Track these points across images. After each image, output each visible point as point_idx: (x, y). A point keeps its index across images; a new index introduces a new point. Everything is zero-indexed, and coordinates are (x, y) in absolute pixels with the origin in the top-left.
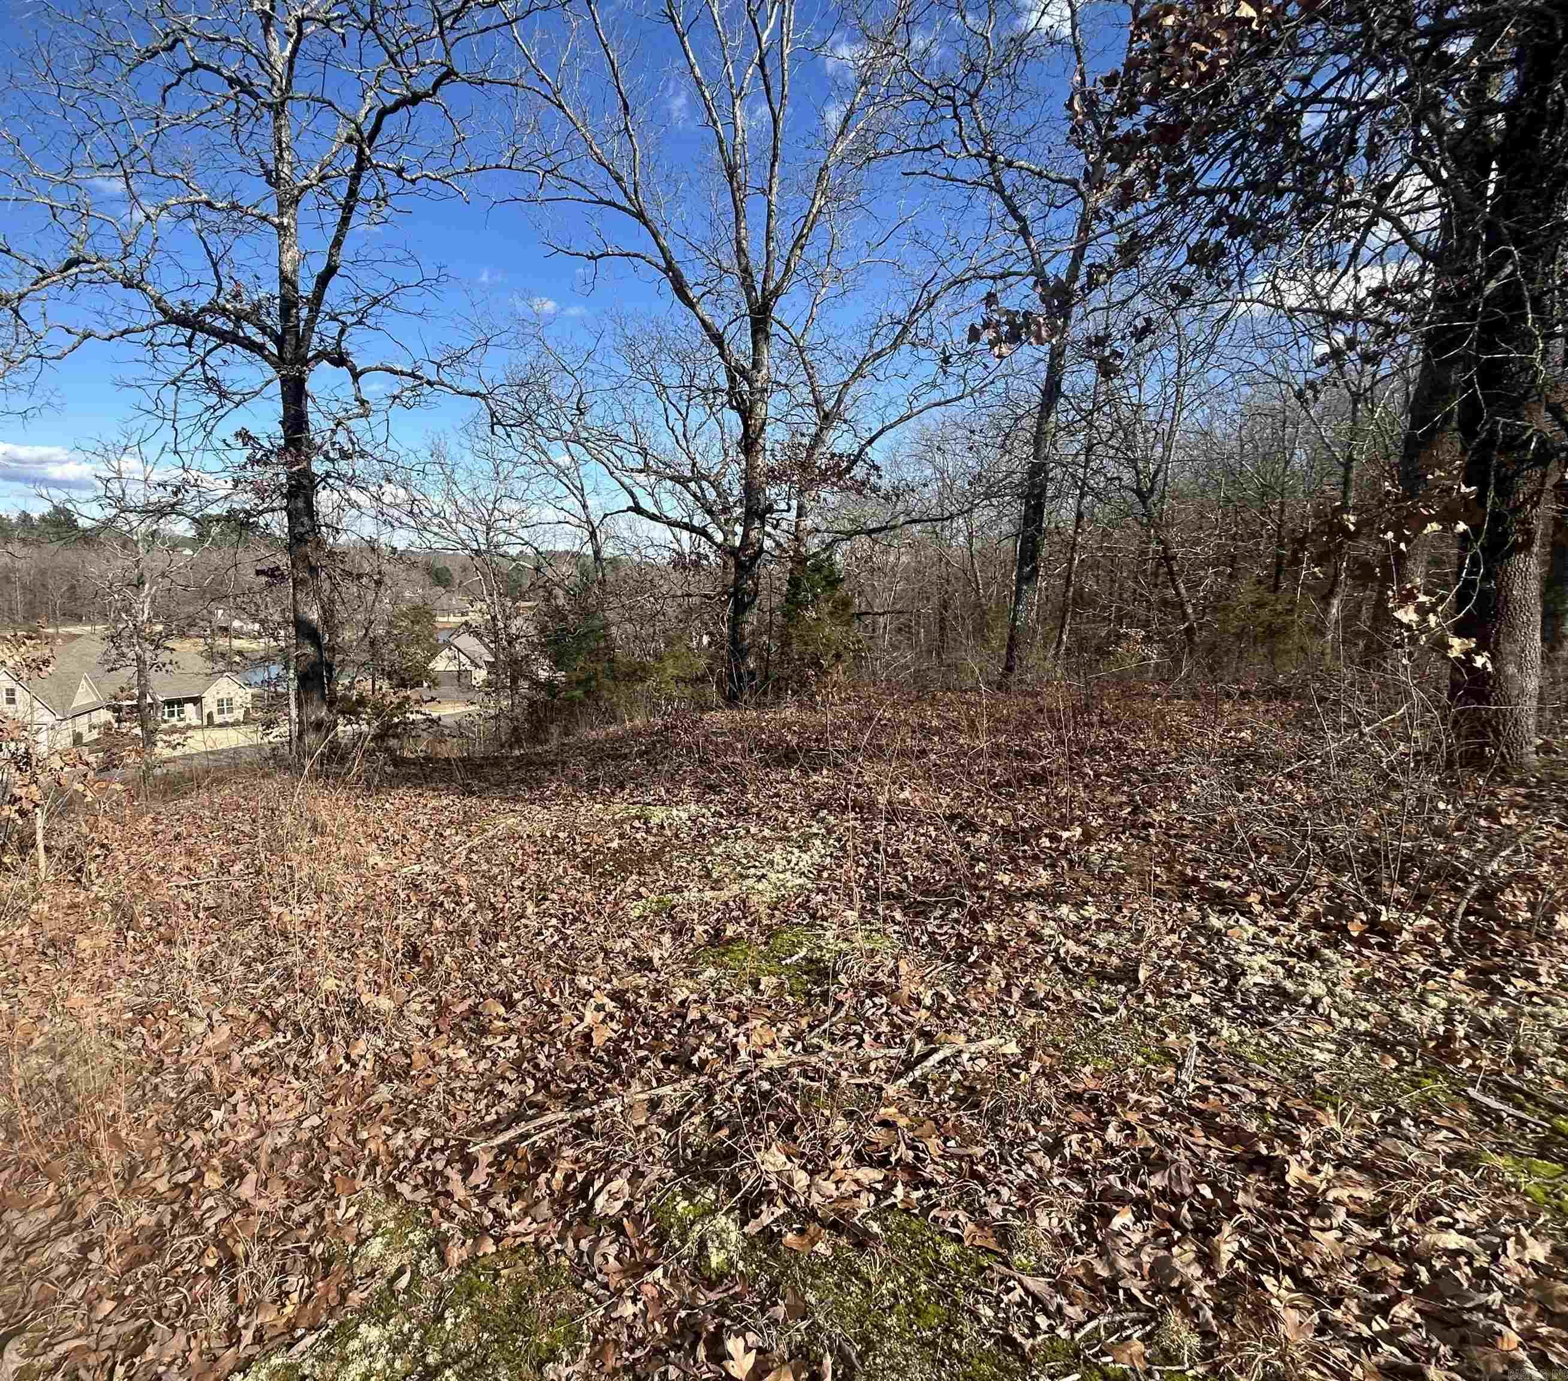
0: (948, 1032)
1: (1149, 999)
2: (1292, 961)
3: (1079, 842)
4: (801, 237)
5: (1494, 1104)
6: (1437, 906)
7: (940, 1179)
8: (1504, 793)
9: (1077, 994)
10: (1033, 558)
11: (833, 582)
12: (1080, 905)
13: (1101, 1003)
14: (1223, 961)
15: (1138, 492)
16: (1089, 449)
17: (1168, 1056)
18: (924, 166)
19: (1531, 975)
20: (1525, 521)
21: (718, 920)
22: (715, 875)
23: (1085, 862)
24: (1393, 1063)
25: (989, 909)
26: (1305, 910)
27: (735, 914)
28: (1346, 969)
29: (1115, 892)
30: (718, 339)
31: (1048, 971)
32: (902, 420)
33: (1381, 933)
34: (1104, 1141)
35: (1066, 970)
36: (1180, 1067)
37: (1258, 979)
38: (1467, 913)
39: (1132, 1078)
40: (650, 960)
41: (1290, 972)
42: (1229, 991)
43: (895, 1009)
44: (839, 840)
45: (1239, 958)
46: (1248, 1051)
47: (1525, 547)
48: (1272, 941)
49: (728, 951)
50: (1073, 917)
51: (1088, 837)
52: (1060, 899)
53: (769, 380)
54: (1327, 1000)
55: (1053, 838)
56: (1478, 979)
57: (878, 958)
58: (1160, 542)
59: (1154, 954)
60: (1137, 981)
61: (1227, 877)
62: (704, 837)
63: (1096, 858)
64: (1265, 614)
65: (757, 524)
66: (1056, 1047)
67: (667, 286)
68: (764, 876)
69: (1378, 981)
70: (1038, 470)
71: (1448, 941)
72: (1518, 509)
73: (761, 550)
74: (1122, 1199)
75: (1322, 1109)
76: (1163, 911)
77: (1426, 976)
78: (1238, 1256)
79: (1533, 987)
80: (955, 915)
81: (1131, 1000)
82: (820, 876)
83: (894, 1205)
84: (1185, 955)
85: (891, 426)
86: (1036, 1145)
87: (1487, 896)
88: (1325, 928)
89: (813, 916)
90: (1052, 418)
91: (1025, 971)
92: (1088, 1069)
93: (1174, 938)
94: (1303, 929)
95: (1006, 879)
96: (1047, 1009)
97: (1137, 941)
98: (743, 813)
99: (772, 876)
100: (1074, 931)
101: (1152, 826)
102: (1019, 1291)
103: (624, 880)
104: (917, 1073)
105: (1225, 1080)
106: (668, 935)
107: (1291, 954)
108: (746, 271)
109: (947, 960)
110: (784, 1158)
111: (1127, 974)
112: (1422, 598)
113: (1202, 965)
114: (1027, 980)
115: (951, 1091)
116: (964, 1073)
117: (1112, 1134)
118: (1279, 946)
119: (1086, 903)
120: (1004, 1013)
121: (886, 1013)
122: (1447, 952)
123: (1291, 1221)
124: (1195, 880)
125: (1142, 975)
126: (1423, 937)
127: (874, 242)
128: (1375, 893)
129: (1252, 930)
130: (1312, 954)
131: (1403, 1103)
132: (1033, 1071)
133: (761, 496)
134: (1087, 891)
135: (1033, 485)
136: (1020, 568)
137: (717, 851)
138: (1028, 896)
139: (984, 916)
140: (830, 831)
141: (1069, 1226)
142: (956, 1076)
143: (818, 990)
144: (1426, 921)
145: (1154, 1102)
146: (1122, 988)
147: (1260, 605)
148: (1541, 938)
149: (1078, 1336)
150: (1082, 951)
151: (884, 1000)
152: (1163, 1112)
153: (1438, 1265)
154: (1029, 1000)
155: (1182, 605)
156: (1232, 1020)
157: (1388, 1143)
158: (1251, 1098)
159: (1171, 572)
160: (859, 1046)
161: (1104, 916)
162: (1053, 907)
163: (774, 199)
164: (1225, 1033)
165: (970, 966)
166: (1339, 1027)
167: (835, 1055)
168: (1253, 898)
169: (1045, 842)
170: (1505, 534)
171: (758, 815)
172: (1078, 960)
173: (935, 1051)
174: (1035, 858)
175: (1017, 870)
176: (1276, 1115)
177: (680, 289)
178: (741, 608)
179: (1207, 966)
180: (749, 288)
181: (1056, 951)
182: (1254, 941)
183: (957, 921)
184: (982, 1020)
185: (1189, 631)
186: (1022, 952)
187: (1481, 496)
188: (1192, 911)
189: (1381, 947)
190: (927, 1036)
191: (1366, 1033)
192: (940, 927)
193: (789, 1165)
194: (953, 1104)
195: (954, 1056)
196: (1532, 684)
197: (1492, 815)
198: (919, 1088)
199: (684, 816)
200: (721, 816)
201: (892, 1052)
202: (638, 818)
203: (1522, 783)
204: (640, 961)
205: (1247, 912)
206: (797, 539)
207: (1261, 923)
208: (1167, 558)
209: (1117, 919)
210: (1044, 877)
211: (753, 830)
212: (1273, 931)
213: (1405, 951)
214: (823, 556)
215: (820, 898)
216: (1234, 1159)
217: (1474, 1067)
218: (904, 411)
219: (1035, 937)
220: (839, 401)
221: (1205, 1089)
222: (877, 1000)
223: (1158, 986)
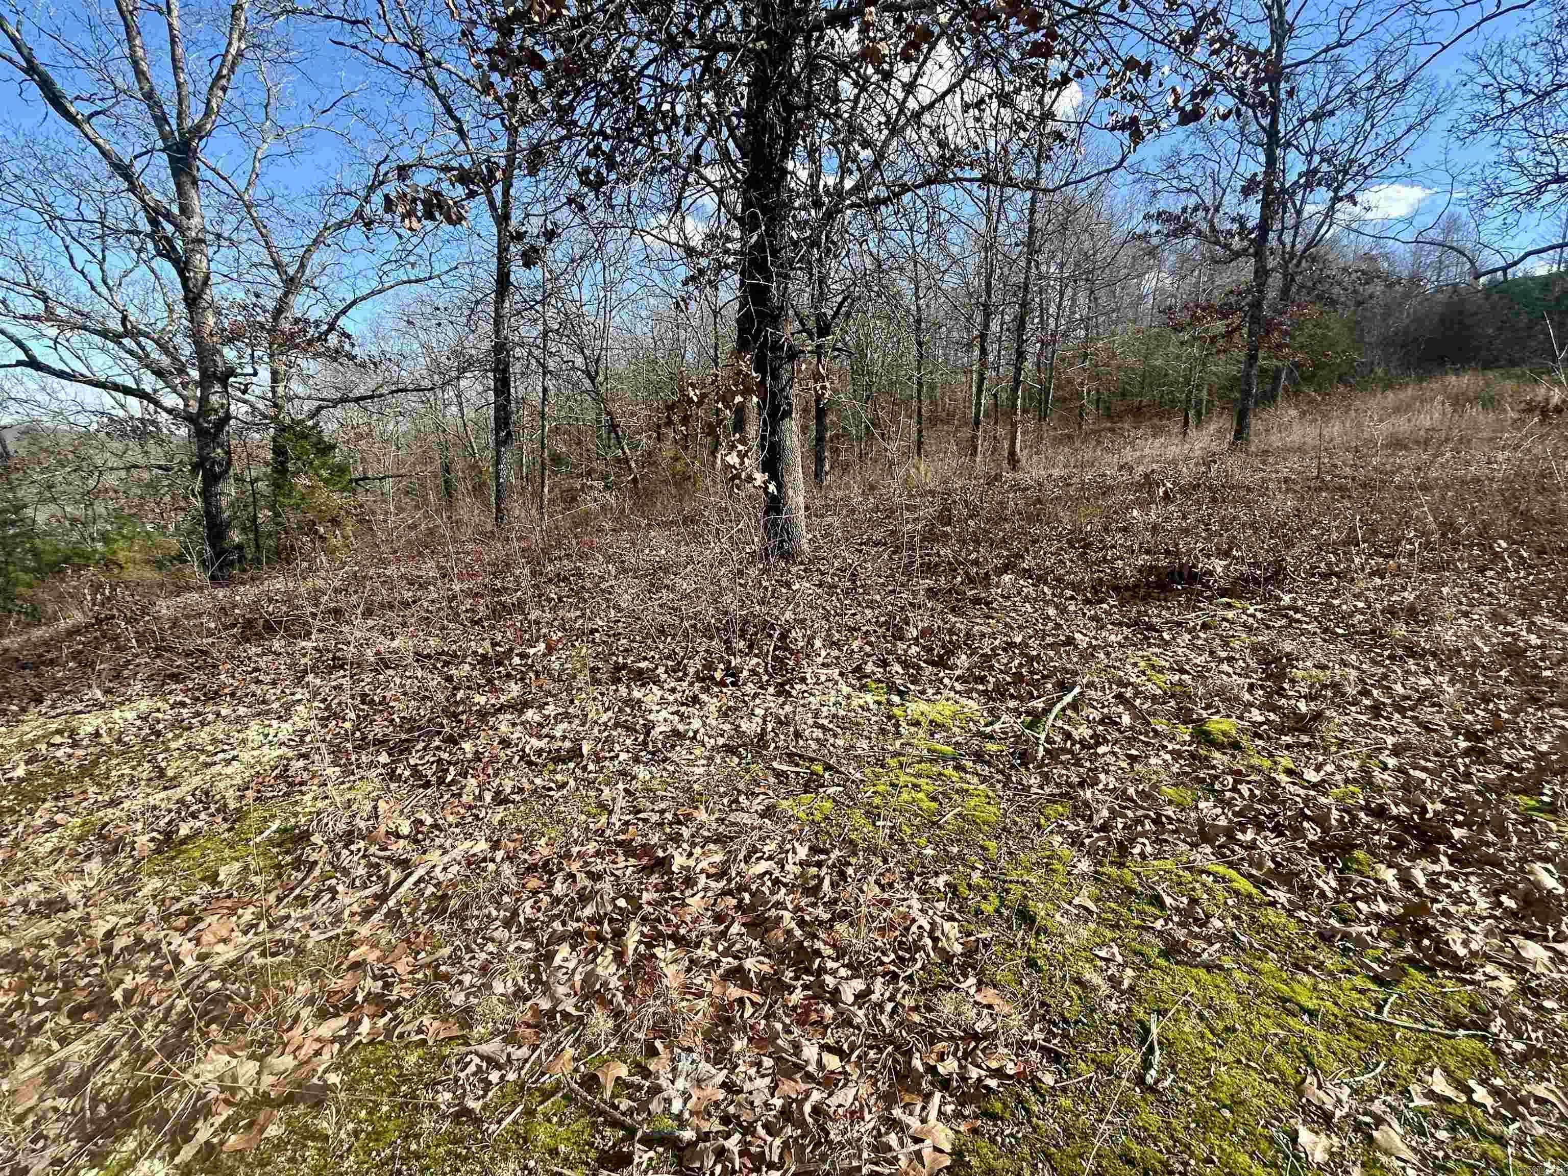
0: (424, 853)
1: (591, 767)
2: (683, 709)
3: (544, 655)
4: (219, 76)
5: (785, 768)
6: (760, 649)
7: (407, 995)
8: (794, 570)
9: (538, 781)
10: (507, 424)
11: (325, 449)
12: (541, 707)
13: (556, 782)
14: (641, 722)
15: (587, 373)
16: (545, 334)
17: (602, 806)
18: (353, 40)
19: (803, 680)
20: (787, 398)
21: (170, 823)
22: (170, 773)
23: (547, 670)
24: (736, 760)
25: (466, 729)
26: (692, 671)
27: (194, 808)
28: (712, 704)
29: (569, 690)
30: (123, 170)
31: (515, 768)
32: (373, 293)
33: (733, 675)
34: (551, 896)
35: (530, 763)
36: (610, 813)
37: (662, 729)
38: (775, 650)
39: (576, 836)
40: (64, 899)
41: (682, 717)
42: (645, 743)
43: (373, 849)
44: (324, 700)
45: (651, 717)
46: (655, 784)
47: (788, 414)
48: (671, 699)
49: (180, 852)
50: (537, 718)
51: (550, 649)
52: (526, 705)
53: (204, 230)
54: (702, 730)
55: (523, 656)
56: (781, 691)
57: (354, 807)
58: (608, 414)
59: (596, 731)
60: (582, 756)
61: (645, 659)
62: (158, 734)
63: (556, 666)
64: (679, 466)
65: (217, 387)
66: (519, 831)
67: (34, 90)
68: (234, 758)
69: (729, 708)
70: (500, 348)
71: (766, 671)
72: (783, 390)
73: (228, 417)
74: (561, 939)
75: (697, 808)
76: (602, 694)
77: (756, 696)
78: (640, 942)
79: (804, 688)
80: (437, 743)
81: (579, 772)
82: (302, 741)
83: (360, 1042)
84: (617, 725)
85: (364, 298)
86: (498, 923)
87: (783, 637)
88: (703, 680)
89: (291, 785)
90: (507, 304)
91: (496, 775)
92: (543, 841)
93: (610, 713)
94: (691, 684)
95: (482, 700)
96: (513, 802)
97: (583, 724)
98: (214, 696)
99: (246, 756)
100: (536, 730)
101: (597, 631)
102: (477, 1060)
103: (31, 813)
104: (391, 903)
105: (640, 811)
106: (97, 859)
107: (683, 704)
108: (149, 96)
109: (427, 785)
110: (227, 1058)
111: (576, 753)
112: (740, 447)
113: (627, 729)
114: (497, 781)
115: (424, 907)
116: (438, 885)
117: (559, 888)
118: (676, 701)
119: (547, 704)
120: (477, 817)
121: (364, 856)
122: (765, 678)
123: (674, 898)
124: (625, 666)
125: (585, 750)
126: (753, 672)
127: (318, 107)
128: (729, 650)
129: (660, 693)
130: (695, 700)
131: (741, 786)
132: (498, 859)
133: (217, 358)
134: (549, 693)
135: (498, 361)
136: (497, 434)
137: (173, 745)
138: (501, 709)
139: (462, 737)
140: (316, 694)
141: (521, 983)
142: (430, 890)
143: (289, 858)
144: (755, 660)
145: (592, 847)
146: (572, 765)
147: (676, 459)
148: (808, 656)
149: (523, 1072)
150: (542, 744)
151: (362, 844)
152: (598, 853)
153: (754, 887)
154: (500, 799)
155: (627, 461)
156: (646, 764)
157: (732, 817)
158: (655, 818)
159: (618, 437)
160: (333, 899)
161: (561, 710)
162: (521, 712)
163: (176, 23)
164: (641, 776)
165: (449, 785)
166: (708, 746)
167: (304, 919)
168: (661, 670)
169: (516, 660)
170: (779, 406)
171: (232, 695)
172: (539, 752)
173: (410, 874)
174: (508, 675)
175: (495, 690)
176: (671, 824)
177: (55, 99)
178: (212, 479)
179: (630, 729)
180: (161, 120)
181: (523, 750)
182: (663, 702)
183: (438, 748)
184: (457, 830)
185: (635, 480)
186: (494, 759)
187: (763, 379)
188: (623, 691)
189: (734, 684)
190: (404, 864)
191: (724, 745)
192: (421, 758)
193: (234, 1062)
194: (426, 917)
195: (428, 873)
196: (801, 502)
197: (788, 585)
198: (394, 915)
199: (130, 715)
200: (183, 705)
201: (367, 892)
202: (59, 732)
203: (801, 563)
204: (49, 904)
205: (657, 682)
206: (275, 405)
207: (666, 686)
208: (613, 427)
209: (571, 710)
210: (515, 689)
211: (224, 712)
212: (673, 690)
213: (745, 684)
214: (310, 423)
215: (301, 763)
216: (644, 868)
217: (776, 748)
218: (374, 284)
219: (505, 743)
220: (302, 266)
221: (627, 823)
222: (353, 847)
223: (596, 754)
